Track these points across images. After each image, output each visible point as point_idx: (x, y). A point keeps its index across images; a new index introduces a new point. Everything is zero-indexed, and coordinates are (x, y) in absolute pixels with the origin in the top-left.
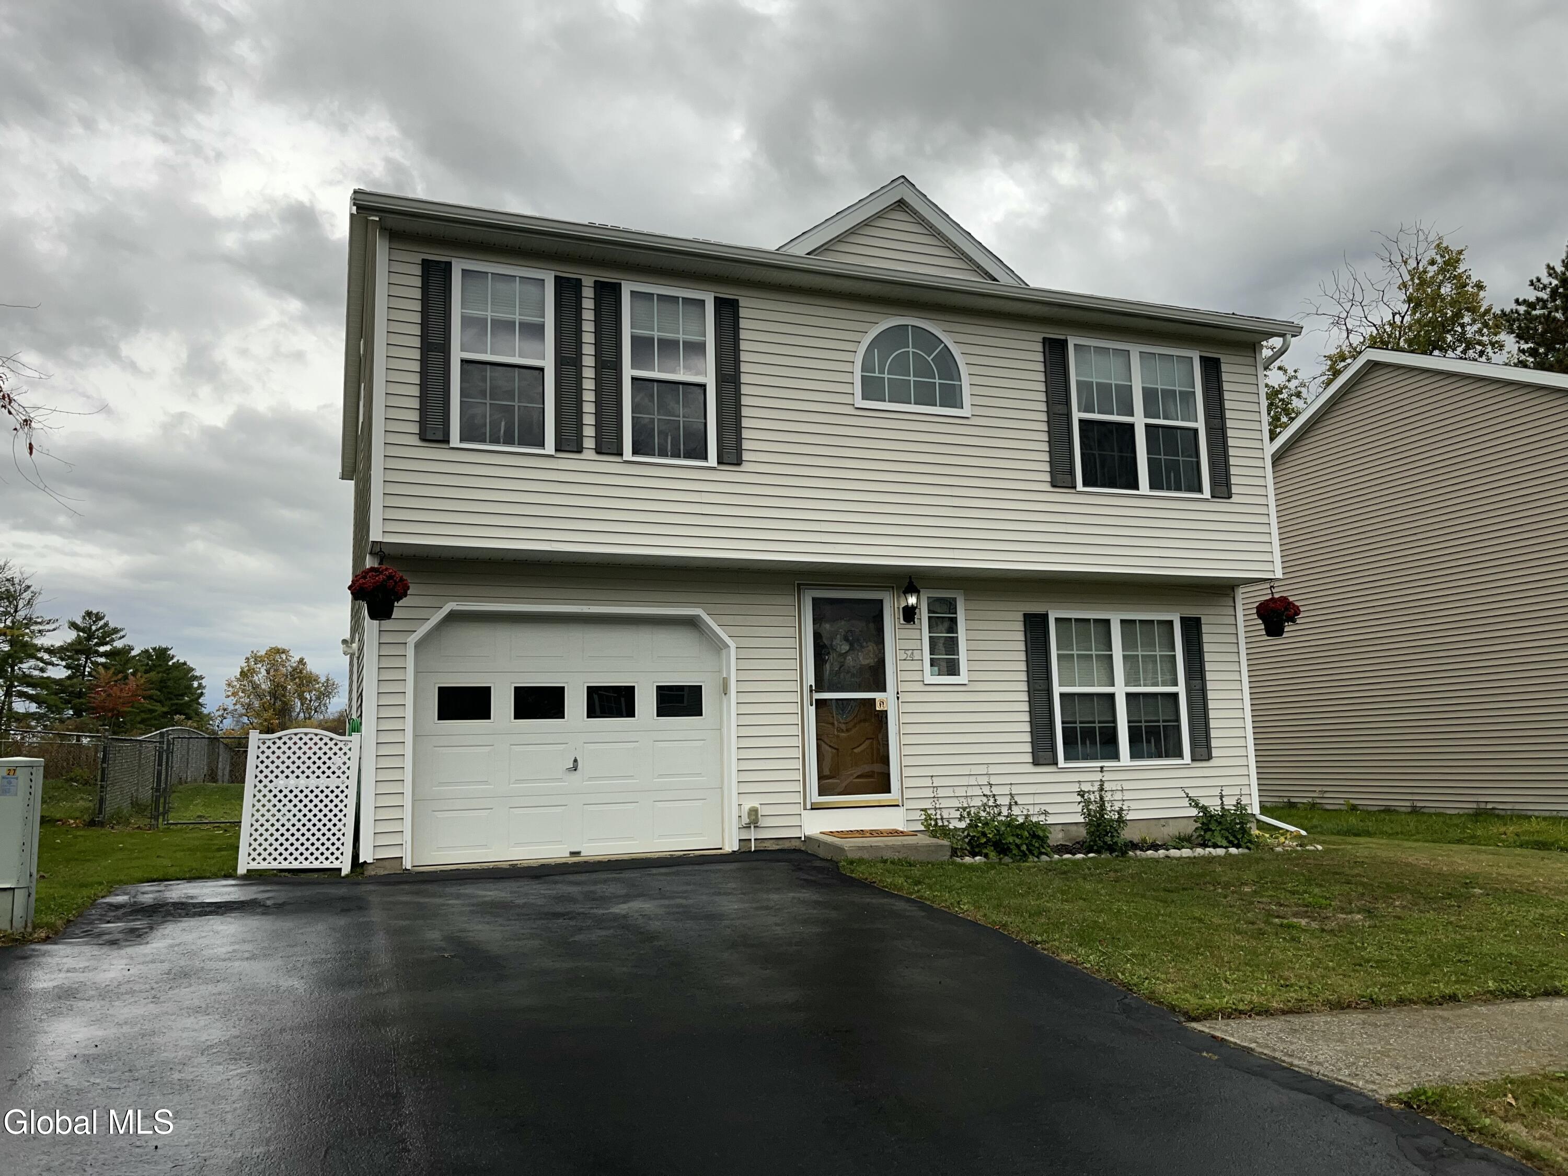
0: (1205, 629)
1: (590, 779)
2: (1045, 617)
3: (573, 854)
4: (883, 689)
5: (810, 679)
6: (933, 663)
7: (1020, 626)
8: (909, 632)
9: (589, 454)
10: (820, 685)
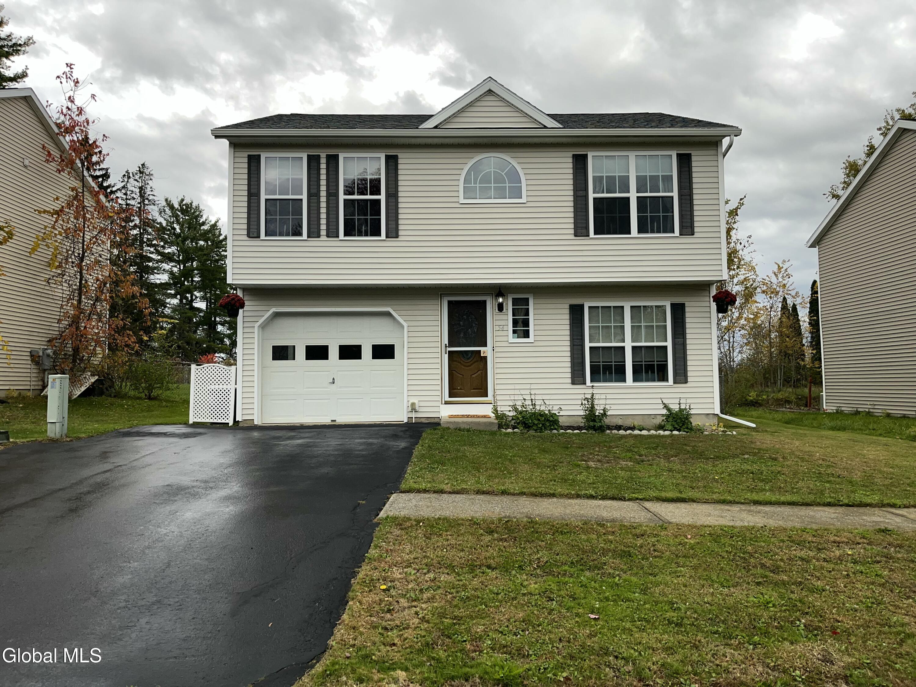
0: (687, 309)
1: (340, 387)
2: (582, 306)
3: (332, 421)
4: (486, 346)
5: (446, 341)
6: (514, 332)
7: (567, 311)
8: (501, 316)
9: (323, 238)
10: (451, 344)
